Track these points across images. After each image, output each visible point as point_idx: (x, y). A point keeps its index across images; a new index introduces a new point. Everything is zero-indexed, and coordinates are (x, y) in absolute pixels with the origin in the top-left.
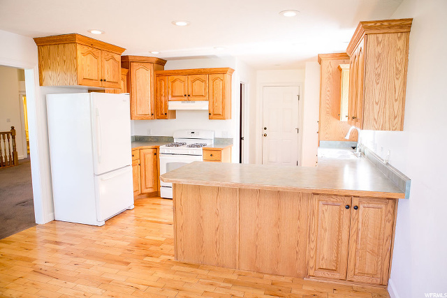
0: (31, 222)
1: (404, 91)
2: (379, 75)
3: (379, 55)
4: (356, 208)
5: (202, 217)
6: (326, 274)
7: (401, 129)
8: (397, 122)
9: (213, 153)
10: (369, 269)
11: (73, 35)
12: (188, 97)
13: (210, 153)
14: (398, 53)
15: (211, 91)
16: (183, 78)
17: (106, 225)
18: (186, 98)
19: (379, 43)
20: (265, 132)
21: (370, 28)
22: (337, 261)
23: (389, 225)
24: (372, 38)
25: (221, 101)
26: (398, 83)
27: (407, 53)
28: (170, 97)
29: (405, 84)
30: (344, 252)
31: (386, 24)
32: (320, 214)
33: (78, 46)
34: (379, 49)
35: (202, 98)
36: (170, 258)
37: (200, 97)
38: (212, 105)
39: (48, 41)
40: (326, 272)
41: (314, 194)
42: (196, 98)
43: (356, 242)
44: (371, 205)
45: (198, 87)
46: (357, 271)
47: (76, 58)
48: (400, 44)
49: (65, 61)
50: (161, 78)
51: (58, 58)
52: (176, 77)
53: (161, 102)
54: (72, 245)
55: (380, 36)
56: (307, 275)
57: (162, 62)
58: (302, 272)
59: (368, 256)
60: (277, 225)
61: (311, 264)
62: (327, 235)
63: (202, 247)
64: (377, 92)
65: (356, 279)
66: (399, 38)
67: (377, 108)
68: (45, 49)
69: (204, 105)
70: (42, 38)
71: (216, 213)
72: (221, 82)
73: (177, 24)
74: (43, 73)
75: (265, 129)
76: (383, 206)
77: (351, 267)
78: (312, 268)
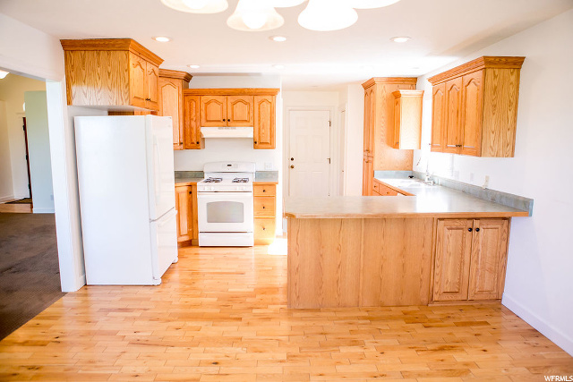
0: (56, 291)
1: (515, 121)
2: (495, 106)
3: (496, 88)
4: (478, 230)
5: (321, 256)
6: (449, 297)
7: (513, 156)
8: (509, 149)
9: (265, 188)
10: (487, 287)
11: (127, 41)
12: (227, 122)
13: (261, 189)
14: (511, 86)
15: (256, 115)
16: (220, 99)
17: (163, 283)
18: (225, 123)
19: (495, 77)
20: (292, 163)
21: (490, 63)
22: (459, 284)
23: (504, 243)
24: (490, 72)
25: (269, 127)
26: (511, 114)
27: (518, 87)
28: (203, 121)
29: (516, 115)
30: (466, 273)
31: (503, 60)
32: (446, 239)
33: (131, 55)
34: (495, 83)
35: (245, 124)
36: (282, 306)
37: (243, 122)
38: (258, 132)
39: (85, 46)
40: (449, 295)
41: (440, 219)
42: (238, 124)
43: (477, 262)
44: (489, 226)
45: (240, 111)
46: (477, 290)
47: (128, 70)
48: (513, 78)
49: (109, 74)
50: (191, 97)
51: (99, 69)
52: (211, 98)
53: (191, 128)
54: (145, 310)
55: (497, 70)
56: (431, 300)
57: (188, 78)
58: (425, 299)
59: (487, 273)
60: (402, 254)
61: (436, 289)
62: (451, 258)
63: (321, 288)
64: (493, 121)
65: (476, 298)
66: (512, 73)
67: (492, 136)
68: (76, 57)
69: (247, 132)
70: (75, 41)
71: (338, 249)
72: (269, 105)
73: (275, 39)
74: (74, 88)
75: (292, 159)
76: (499, 226)
77: (472, 286)
78: (436, 294)
